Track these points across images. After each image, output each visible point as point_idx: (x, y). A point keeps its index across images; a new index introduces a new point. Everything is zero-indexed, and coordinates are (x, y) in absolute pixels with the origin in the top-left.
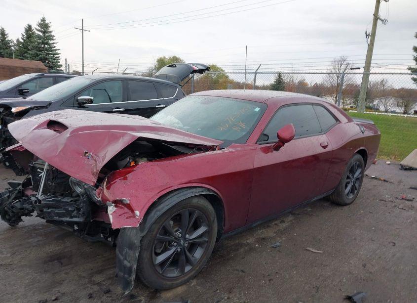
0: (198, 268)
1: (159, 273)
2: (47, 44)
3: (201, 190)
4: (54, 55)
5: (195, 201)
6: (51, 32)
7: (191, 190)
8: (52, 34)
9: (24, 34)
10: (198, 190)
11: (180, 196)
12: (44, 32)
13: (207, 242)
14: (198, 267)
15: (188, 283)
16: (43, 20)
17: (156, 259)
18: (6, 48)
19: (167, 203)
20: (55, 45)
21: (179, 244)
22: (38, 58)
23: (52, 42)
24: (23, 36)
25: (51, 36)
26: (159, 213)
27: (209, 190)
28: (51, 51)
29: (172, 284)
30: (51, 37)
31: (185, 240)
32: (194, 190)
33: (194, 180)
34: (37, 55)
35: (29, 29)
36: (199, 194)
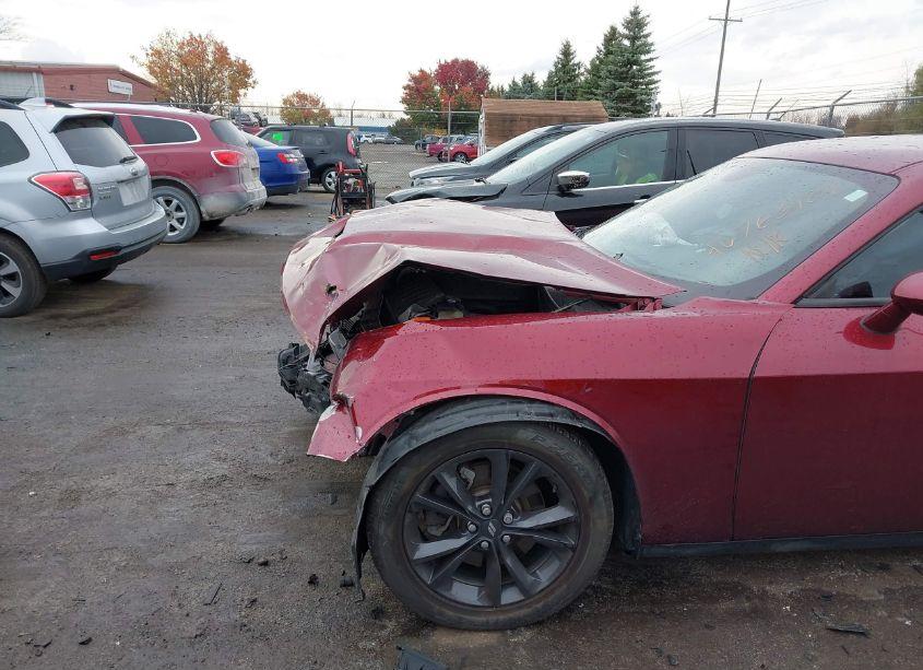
0: (539, 606)
1: (425, 583)
2: (636, 62)
3: (546, 409)
4: (647, 84)
5: (525, 435)
6: (647, 36)
7: (517, 407)
8: (649, 40)
9: (602, 48)
10: (535, 408)
11: (478, 415)
12: (633, 39)
13: (574, 549)
14: (542, 603)
15: (509, 632)
16: (635, 13)
17: (415, 548)
18: (569, 81)
19: (439, 423)
20: (651, 64)
21: (481, 530)
22: (616, 94)
23: (648, 57)
24: (599, 51)
25: (645, 45)
26: (415, 444)
27: (574, 414)
28: (643, 78)
29: (460, 618)
30: (646, 49)
31: (502, 526)
32: (525, 407)
33: (527, 381)
34: (615, 88)
35: (612, 36)
36: (535, 419)
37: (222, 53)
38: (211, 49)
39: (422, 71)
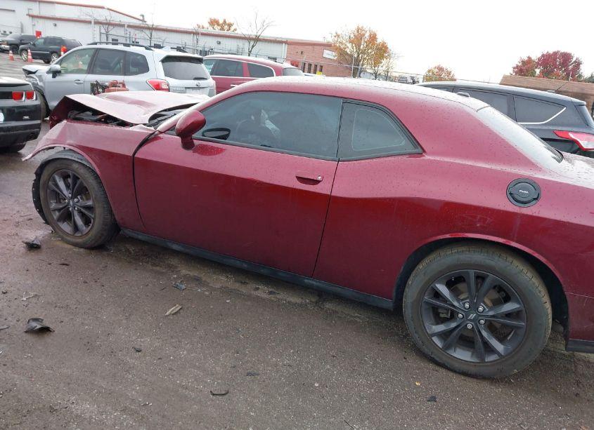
37: (373, 37)
38: (367, 35)
39: (529, 58)
